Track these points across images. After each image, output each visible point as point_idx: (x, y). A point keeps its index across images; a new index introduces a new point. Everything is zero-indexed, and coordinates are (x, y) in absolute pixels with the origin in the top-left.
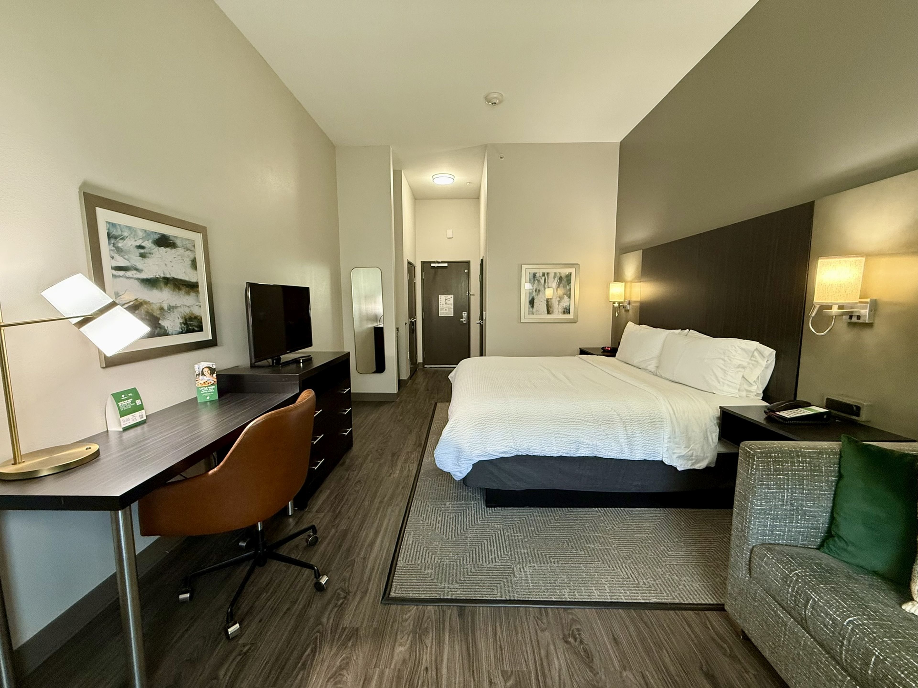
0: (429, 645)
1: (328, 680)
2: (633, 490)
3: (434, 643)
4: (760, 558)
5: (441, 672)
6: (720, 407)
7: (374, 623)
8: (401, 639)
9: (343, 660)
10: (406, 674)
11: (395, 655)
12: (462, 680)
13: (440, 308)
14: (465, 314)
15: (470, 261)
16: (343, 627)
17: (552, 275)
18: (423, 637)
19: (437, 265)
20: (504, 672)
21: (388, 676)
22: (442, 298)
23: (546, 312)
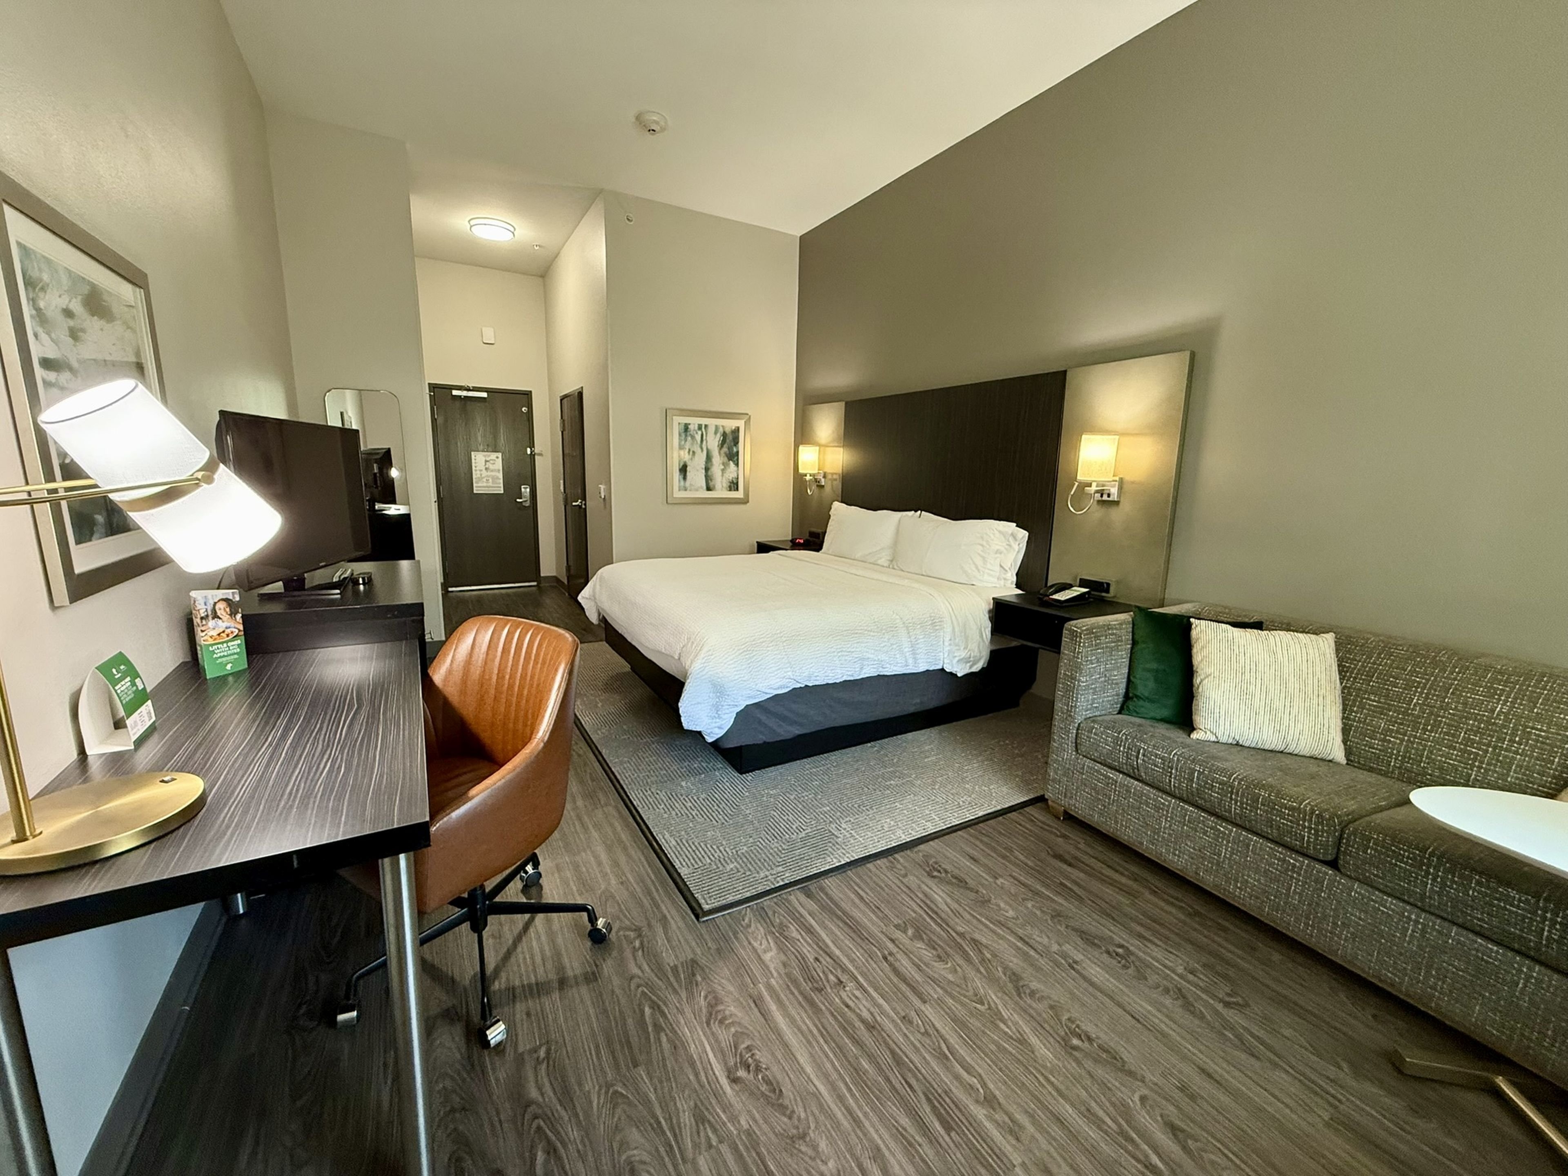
0: (799, 937)
1: (708, 1024)
2: (912, 709)
3: (803, 933)
4: (1088, 731)
5: (835, 955)
6: (994, 599)
7: (709, 944)
8: (761, 944)
9: (706, 997)
10: (797, 973)
11: (769, 963)
12: (862, 951)
13: (474, 477)
14: (526, 490)
15: (531, 392)
16: (671, 968)
17: (711, 430)
18: (786, 933)
19: (464, 393)
20: (897, 927)
21: (780, 986)
22: (479, 459)
23: (705, 488)
